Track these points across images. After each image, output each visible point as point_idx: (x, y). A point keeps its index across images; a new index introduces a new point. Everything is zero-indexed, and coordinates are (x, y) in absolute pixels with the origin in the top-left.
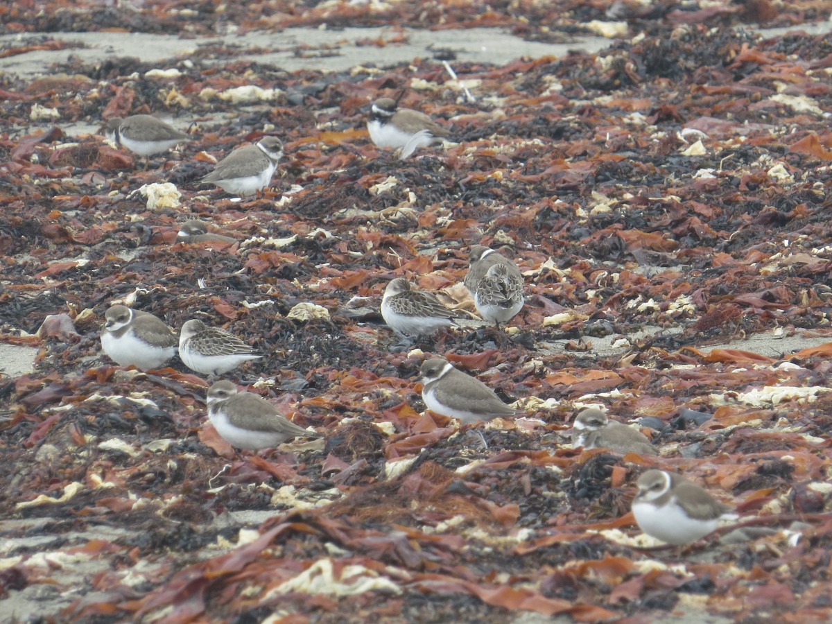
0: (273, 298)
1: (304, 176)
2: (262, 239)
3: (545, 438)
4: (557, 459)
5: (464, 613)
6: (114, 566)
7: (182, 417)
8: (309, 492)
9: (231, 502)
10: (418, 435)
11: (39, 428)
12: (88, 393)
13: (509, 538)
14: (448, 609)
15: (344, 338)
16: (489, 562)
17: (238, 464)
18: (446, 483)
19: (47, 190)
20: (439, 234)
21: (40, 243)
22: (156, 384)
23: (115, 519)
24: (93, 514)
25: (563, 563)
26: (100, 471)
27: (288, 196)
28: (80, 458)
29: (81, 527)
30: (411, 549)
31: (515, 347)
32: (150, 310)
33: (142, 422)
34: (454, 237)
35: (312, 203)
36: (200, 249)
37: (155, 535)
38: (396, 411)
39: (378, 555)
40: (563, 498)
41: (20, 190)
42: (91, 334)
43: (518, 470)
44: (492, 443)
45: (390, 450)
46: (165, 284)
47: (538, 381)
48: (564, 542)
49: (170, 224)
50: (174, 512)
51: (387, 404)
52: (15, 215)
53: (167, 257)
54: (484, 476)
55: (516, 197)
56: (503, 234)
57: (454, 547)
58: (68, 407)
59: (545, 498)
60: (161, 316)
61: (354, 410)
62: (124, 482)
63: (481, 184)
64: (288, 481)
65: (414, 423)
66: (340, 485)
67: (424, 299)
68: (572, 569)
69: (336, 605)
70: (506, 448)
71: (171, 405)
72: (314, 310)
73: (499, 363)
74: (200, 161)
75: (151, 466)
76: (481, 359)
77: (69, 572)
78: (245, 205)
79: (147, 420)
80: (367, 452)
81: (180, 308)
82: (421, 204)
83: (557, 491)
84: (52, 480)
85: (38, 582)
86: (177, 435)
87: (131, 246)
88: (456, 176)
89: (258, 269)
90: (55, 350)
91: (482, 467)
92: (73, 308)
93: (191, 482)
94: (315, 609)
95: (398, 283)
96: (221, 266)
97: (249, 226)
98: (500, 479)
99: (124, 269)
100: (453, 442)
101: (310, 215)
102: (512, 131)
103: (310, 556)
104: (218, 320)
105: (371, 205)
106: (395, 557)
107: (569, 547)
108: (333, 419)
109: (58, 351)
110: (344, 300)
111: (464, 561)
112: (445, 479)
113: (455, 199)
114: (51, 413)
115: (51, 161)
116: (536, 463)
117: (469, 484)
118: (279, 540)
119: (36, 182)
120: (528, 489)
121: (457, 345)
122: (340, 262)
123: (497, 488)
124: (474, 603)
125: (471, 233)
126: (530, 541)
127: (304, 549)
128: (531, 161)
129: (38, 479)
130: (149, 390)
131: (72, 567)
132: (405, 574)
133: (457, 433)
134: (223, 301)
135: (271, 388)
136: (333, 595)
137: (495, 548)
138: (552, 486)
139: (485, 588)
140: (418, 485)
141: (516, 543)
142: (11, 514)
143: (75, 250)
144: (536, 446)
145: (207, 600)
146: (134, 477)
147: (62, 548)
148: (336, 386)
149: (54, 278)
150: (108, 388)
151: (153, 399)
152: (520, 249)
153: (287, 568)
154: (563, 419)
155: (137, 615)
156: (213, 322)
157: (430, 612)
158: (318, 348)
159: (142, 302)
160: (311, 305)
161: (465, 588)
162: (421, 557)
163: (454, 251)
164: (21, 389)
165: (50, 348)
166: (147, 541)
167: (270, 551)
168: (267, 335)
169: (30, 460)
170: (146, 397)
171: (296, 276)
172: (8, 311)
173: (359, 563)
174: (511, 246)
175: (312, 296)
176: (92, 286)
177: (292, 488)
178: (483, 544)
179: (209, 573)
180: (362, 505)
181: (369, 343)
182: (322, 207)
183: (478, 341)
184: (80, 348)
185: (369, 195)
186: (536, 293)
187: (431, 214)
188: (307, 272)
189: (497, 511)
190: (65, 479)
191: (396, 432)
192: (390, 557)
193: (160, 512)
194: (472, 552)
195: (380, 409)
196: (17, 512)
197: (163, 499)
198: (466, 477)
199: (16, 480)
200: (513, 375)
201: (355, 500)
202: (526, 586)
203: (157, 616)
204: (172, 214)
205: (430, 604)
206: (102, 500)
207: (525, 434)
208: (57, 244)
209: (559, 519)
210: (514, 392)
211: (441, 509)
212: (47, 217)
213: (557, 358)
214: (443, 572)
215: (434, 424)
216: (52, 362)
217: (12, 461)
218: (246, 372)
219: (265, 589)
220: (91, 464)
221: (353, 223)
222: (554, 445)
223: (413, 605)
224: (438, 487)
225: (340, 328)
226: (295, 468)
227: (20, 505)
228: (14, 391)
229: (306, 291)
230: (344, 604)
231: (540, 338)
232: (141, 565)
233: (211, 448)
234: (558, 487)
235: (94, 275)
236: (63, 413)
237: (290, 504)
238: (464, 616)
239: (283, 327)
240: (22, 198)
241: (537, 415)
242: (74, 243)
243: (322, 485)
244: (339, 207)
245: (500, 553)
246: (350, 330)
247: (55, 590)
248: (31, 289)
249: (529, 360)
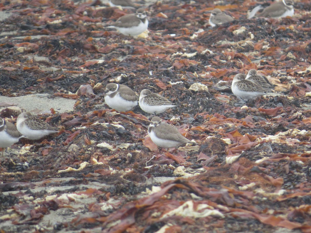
0: (183, 80)
1: (205, 25)
2: (181, 53)
3: (299, 148)
4: (302, 158)
5: (253, 227)
6: (99, 201)
7: (135, 134)
8: (191, 169)
9: (156, 173)
10: (241, 145)
11: (70, 137)
12: (93, 121)
13: (275, 194)
14: (245, 226)
15: (214, 99)
16: (265, 204)
17: (159, 155)
18: (250, 167)
19: (90, 28)
20: (263, 53)
21: (83, 52)
22: (125, 118)
23: (101, 179)
24: (93, 176)
25: (299, 206)
26: (97, 157)
27: (196, 34)
28: (88, 151)
29: (86, 182)
30: (230, 197)
31: (291, 106)
32: (127, 84)
33: (117, 135)
34: (270, 55)
35: (207, 38)
36: (153, 57)
37: (118, 187)
38: (232, 134)
39: (214, 199)
40: (304, 176)
41: (77, 27)
42: (100, 94)
43: (283, 162)
44: (275, 150)
45: (228, 151)
46: (135, 73)
47: (299, 121)
48: (300, 196)
49: (142, 45)
50: (128, 177)
51: (230, 130)
52: (72, 39)
53: (138, 60)
54: (268, 165)
55: (299, 37)
56: (291, 54)
57: (249, 197)
58: (84, 127)
59: (295, 175)
60: (132, 87)
61: (213, 133)
62: (107, 162)
63: (284, 31)
64: (182, 164)
65: (240, 139)
66: (205, 167)
67: (252, 84)
68: (302, 209)
69: (194, 222)
70: (281, 152)
71: (131, 128)
72: (201, 87)
73: (282, 113)
74: (160, 17)
75: (120, 155)
76: (274, 111)
77: (78, 203)
78: (176, 38)
79: (119, 134)
80: (218, 152)
81: (141, 84)
82: (256, 40)
83: (301, 172)
84: (75, 160)
85: (63, 207)
86: (133, 142)
87: (124, 54)
88: (273, 27)
89: (179, 67)
90: (83, 101)
91: (268, 160)
92: (93, 82)
93: (138, 163)
94: (184, 223)
95: (240, 76)
96: (162, 65)
97: (177, 47)
98: (275, 166)
99: (118, 65)
100: (257, 149)
101: (206, 43)
102: (302, 7)
103: (184, 199)
104: (158, 90)
105: (233, 39)
106: (222, 200)
107: (302, 199)
108: (204, 136)
109: (85, 101)
110: (216, 82)
111: (254, 204)
112: (250, 165)
113: (272, 38)
114: (76, 130)
115: (93, 15)
116: (292, 159)
117: (261, 168)
118: (170, 191)
119: (85, 24)
120: (288, 171)
121: (265, 104)
122: (216, 65)
123: (274, 170)
124: (257, 223)
125: (278, 53)
126: (284, 195)
127: (181, 196)
128: (308, 21)
129: (69, 160)
130: (121, 121)
131: (79, 200)
132: (226, 208)
133: (259, 144)
134: (160, 81)
135: (178, 121)
136: (193, 217)
137: (268, 198)
138: (298, 170)
139: (262, 216)
140: (238, 168)
141: (278, 196)
142: (55, 175)
143: (99, 56)
144: (294, 151)
145: (136, 218)
146: (112, 160)
147: (76, 192)
148: (207, 122)
149: (87, 68)
150: (102, 120)
151: (123, 125)
152: (298, 61)
153: (173, 204)
154: (308, 140)
155: (105, 224)
156: (155, 91)
157: (237, 226)
158: (202, 103)
159: (124, 81)
160: (200, 84)
161: (253, 216)
162: (234, 201)
163: (268, 61)
164: (63, 119)
165: (81, 100)
166: (114, 190)
167: (165, 196)
168: (180, 97)
169: (66, 151)
170: (119, 124)
171: (196, 71)
172: (64, 83)
173: (205, 203)
174: (294, 60)
175: (201, 80)
176: (103, 72)
177: (183, 167)
178: (262, 196)
179: (138, 206)
180: (212, 176)
181: (225, 102)
182: (212, 39)
183: (275, 103)
184: (95, 100)
185: (233, 35)
186: (303, 81)
187: (260, 44)
188: (200, 69)
189: (273, 181)
190: (81, 160)
191: (232, 143)
192: (220, 201)
193: (122, 177)
194: (257, 199)
195: (226, 132)
196: (58, 175)
197: (124, 170)
198: (260, 165)
199: (58, 160)
200: (288, 119)
201: (209, 174)
202: (281, 216)
203: (113, 224)
204: (143, 41)
205: (237, 222)
206: (97, 170)
207: (290, 146)
208: (90, 53)
209: (301, 185)
210: (287, 126)
211: (248, 179)
212: (87, 40)
213: (308, 112)
214: (243, 208)
215: (249, 140)
216: (82, 106)
217: (57, 151)
218: (169, 114)
219: (162, 214)
220: (93, 154)
221: (225, 47)
222: (303, 151)
223: (229, 223)
224: (247, 169)
225: (212, 95)
226: (185, 158)
227: (60, 171)
228: (61, 120)
229: (199, 78)
230: (198, 222)
231: (303, 102)
232: (111, 200)
233: (148, 148)
234: (301, 171)
235: (105, 67)
236: (81, 130)
237: (182, 174)
238: (252, 228)
239: (186, 94)
240: (77, 32)
241: (296, 137)
242: (98, 52)
243: (197, 166)
244: (219, 39)
245: (270, 200)
246: (217, 96)
247: (71, 211)
248: (76, 73)
249: (295, 112)
